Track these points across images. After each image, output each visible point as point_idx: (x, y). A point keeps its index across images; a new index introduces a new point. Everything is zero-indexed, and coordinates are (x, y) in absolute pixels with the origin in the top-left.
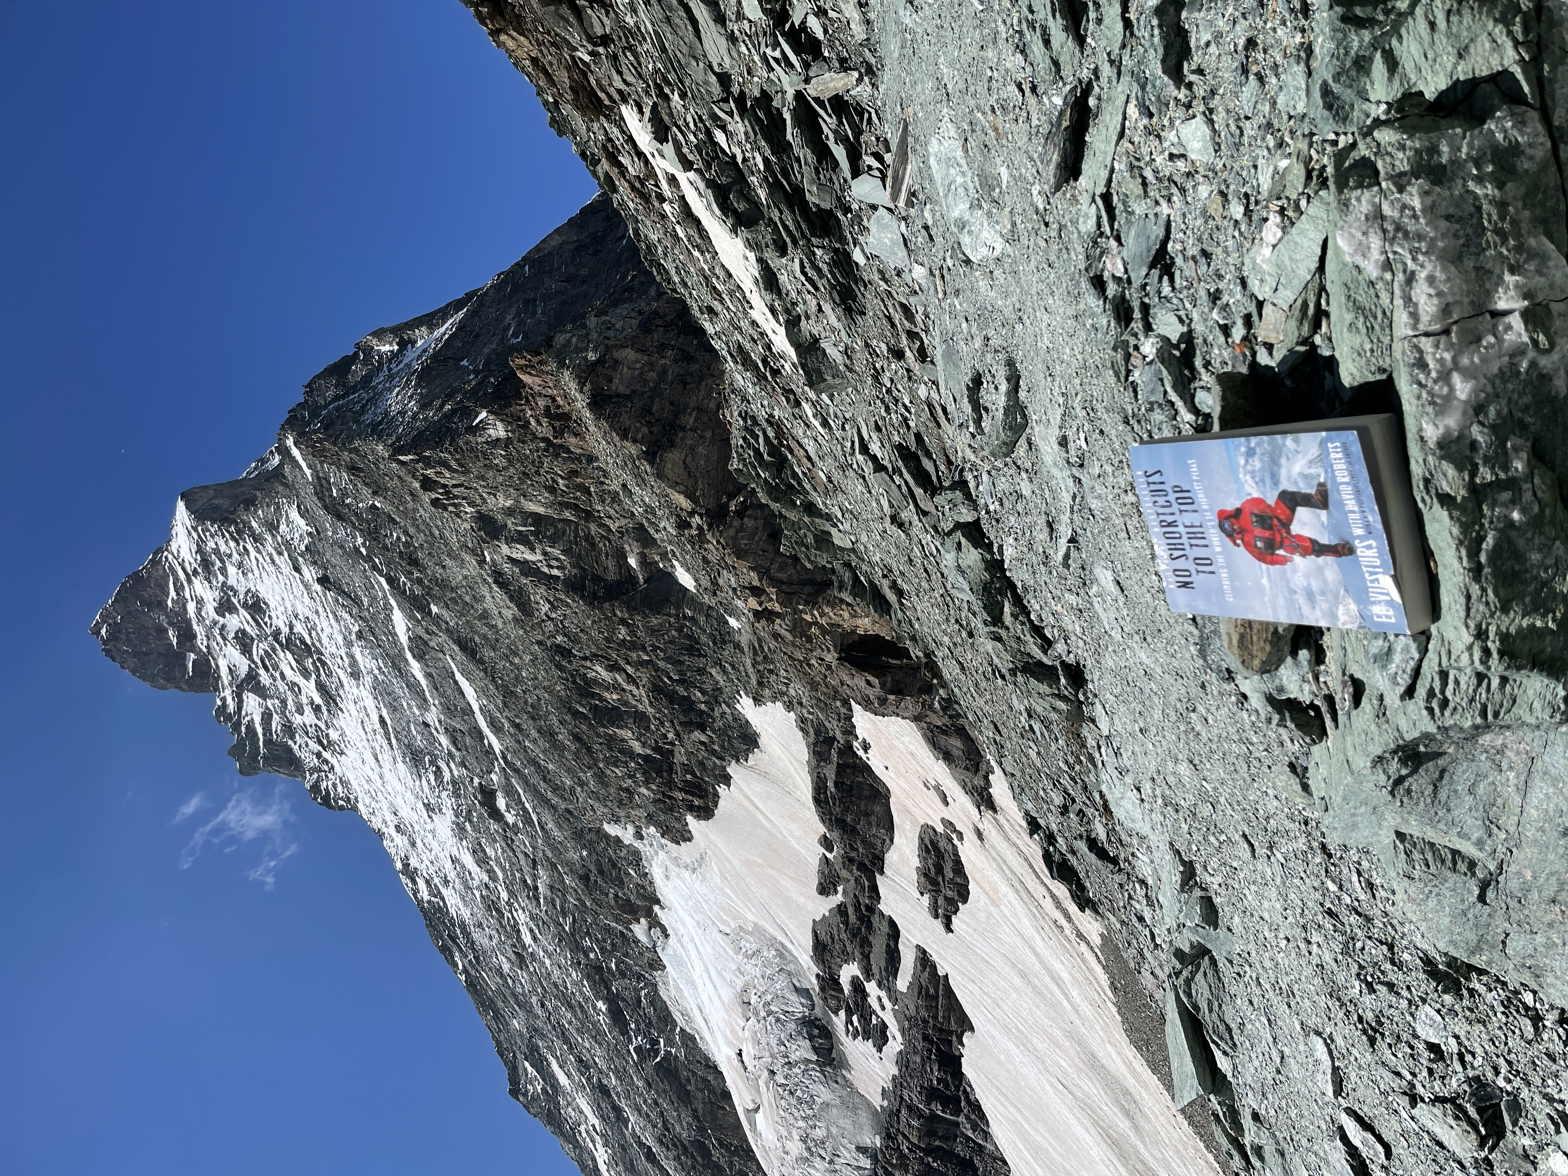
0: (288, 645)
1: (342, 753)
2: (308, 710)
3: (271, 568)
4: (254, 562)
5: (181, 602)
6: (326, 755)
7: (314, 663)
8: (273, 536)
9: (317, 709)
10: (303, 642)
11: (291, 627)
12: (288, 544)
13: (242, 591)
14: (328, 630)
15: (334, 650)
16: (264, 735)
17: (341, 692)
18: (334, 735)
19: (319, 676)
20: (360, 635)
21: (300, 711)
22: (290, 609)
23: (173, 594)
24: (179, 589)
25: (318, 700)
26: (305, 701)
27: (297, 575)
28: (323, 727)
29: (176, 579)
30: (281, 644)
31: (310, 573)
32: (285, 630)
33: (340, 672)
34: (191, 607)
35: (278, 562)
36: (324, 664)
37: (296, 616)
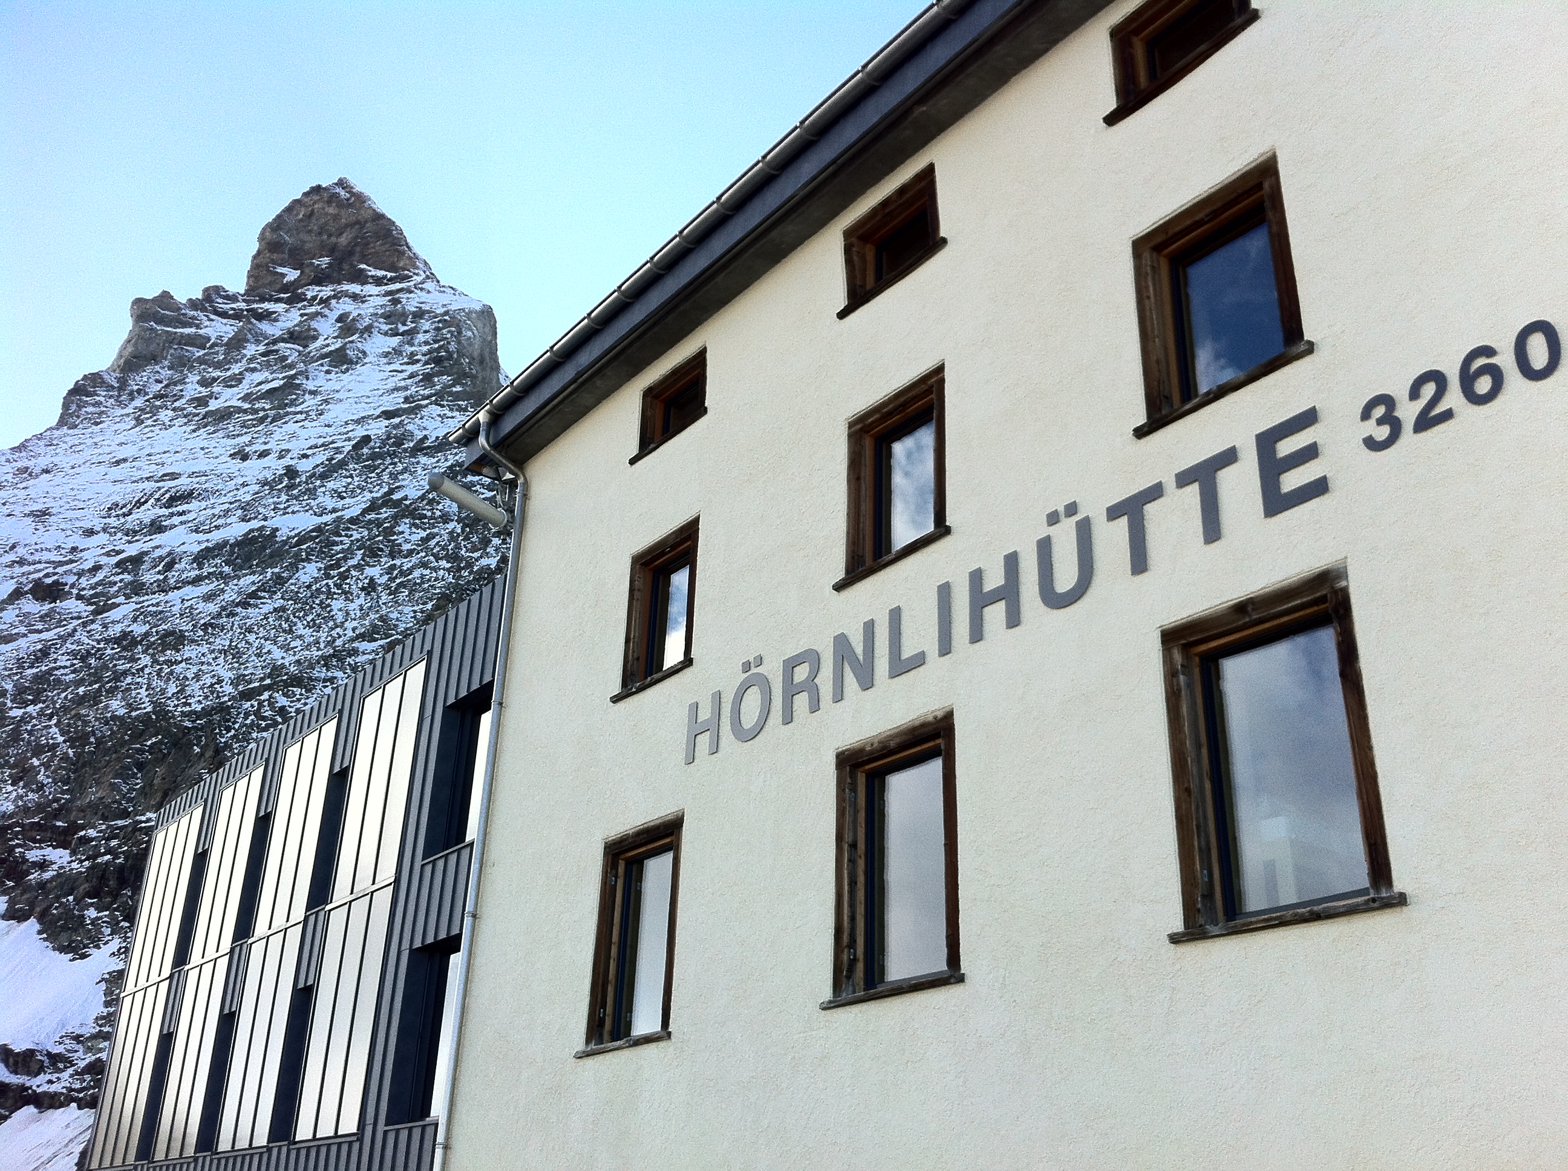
0: (290, 385)
1: (139, 421)
2: (204, 392)
3: (391, 385)
4: (400, 368)
5: (360, 278)
6: (139, 402)
7: (264, 409)
8: (428, 397)
9: (201, 402)
10: (293, 403)
11: (313, 393)
12: (415, 410)
13: (367, 349)
14: (303, 434)
15: (277, 436)
16: (182, 335)
17: (220, 434)
18: (165, 415)
19: (245, 411)
20: (291, 472)
21: (204, 383)
22: (337, 396)
23: (373, 272)
24: (379, 281)
25: (213, 405)
26: (216, 389)
27: (378, 412)
28: (177, 404)
29: (392, 280)
30: (293, 377)
31: (378, 429)
32: (310, 385)
33: (246, 439)
34: (355, 288)
35: (396, 394)
36: (262, 420)
37: (326, 401)
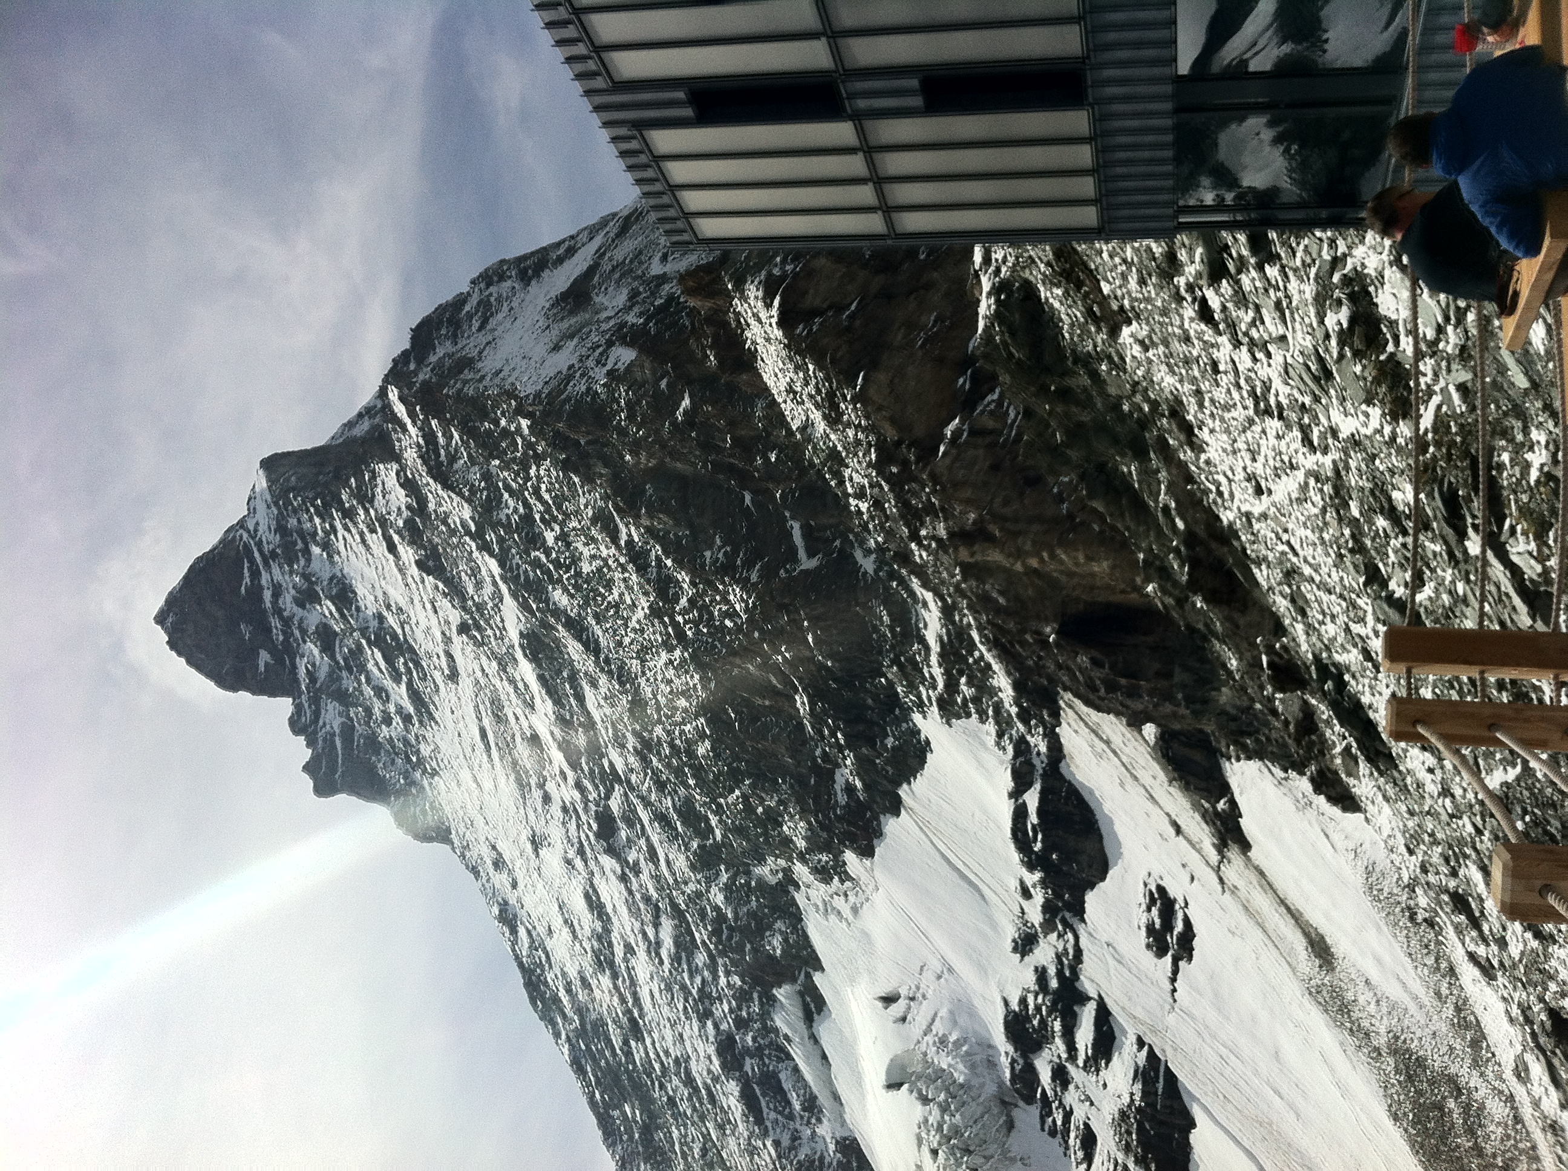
0: (377, 642)
1: (435, 773)
2: (397, 720)
3: (361, 548)
4: (342, 541)
5: (256, 591)
7: (405, 664)
8: (367, 511)
9: (407, 719)
10: (395, 637)
11: (382, 619)
12: (383, 522)
13: (326, 576)
14: (423, 624)
15: (430, 646)
16: (344, 748)
17: (436, 699)
18: (425, 751)
19: (410, 679)
20: (463, 629)
21: (387, 720)
22: (381, 597)
23: (247, 580)
24: (255, 574)
25: (409, 708)
26: (392, 709)
27: (391, 557)
28: (413, 742)
29: (252, 561)
30: (368, 640)
31: (408, 554)
32: (374, 624)
33: (437, 675)
34: (267, 595)
35: (369, 542)
36: (417, 664)
37: (388, 607)
